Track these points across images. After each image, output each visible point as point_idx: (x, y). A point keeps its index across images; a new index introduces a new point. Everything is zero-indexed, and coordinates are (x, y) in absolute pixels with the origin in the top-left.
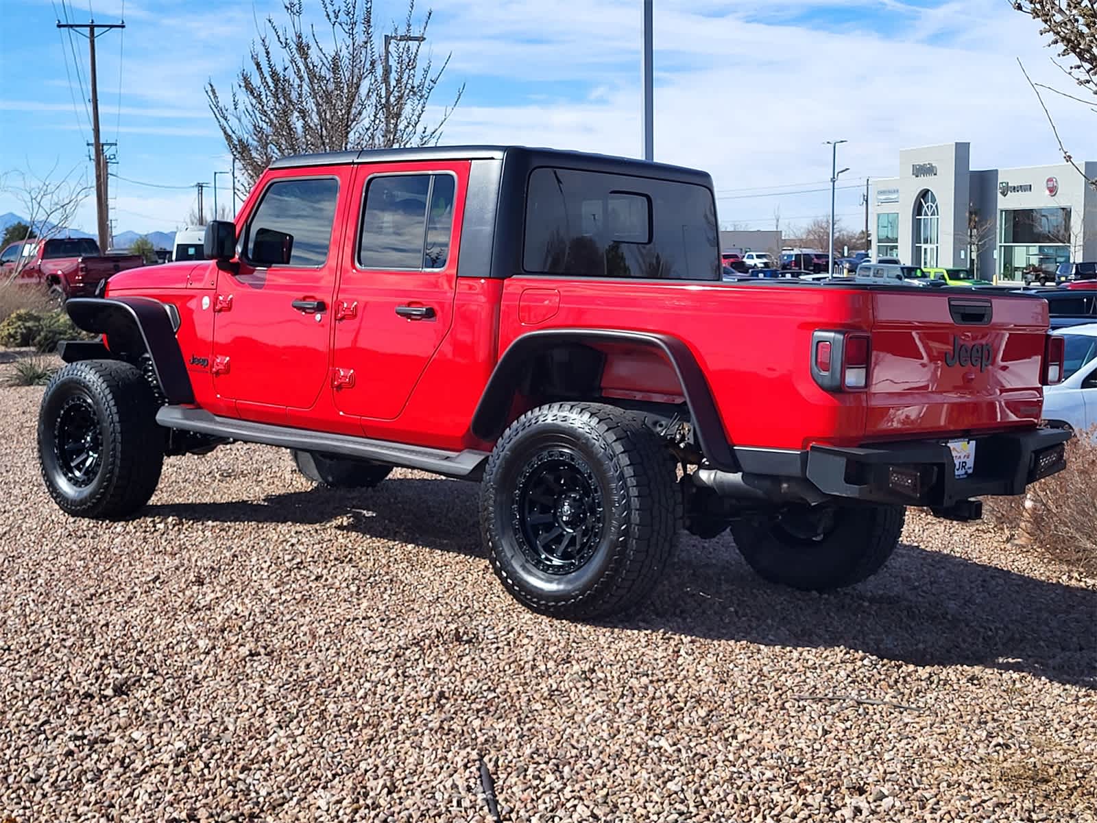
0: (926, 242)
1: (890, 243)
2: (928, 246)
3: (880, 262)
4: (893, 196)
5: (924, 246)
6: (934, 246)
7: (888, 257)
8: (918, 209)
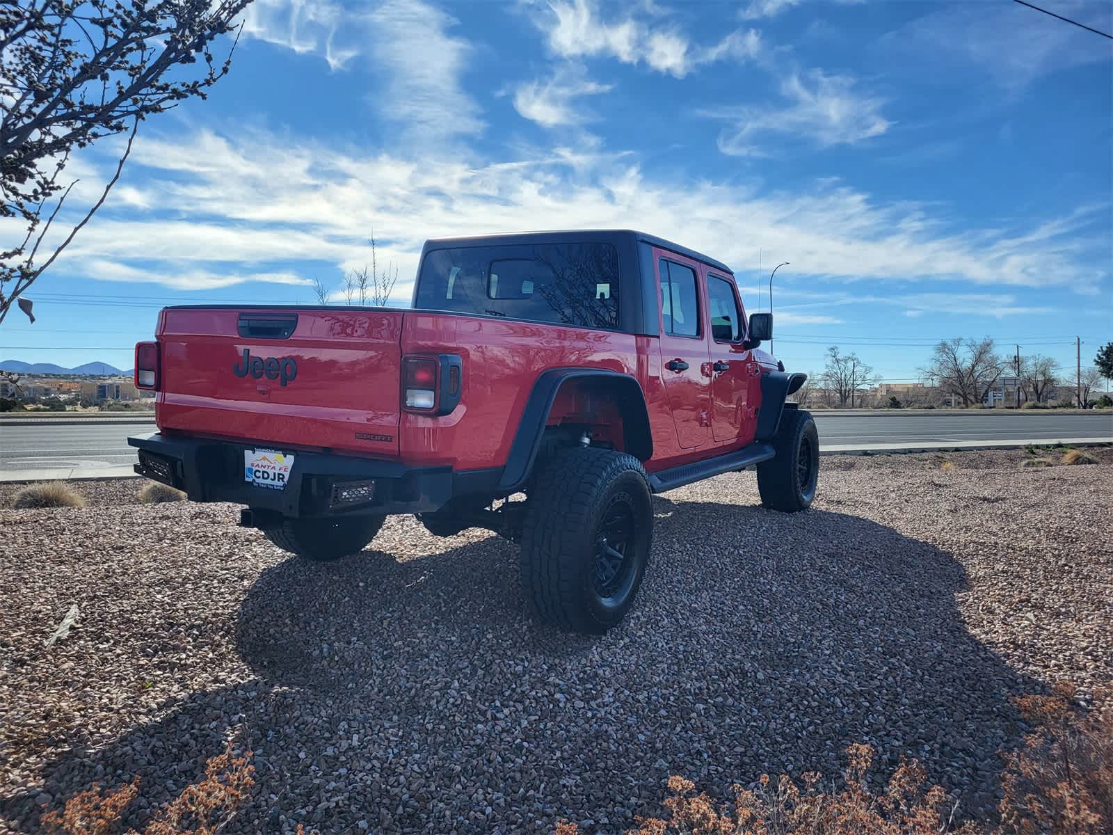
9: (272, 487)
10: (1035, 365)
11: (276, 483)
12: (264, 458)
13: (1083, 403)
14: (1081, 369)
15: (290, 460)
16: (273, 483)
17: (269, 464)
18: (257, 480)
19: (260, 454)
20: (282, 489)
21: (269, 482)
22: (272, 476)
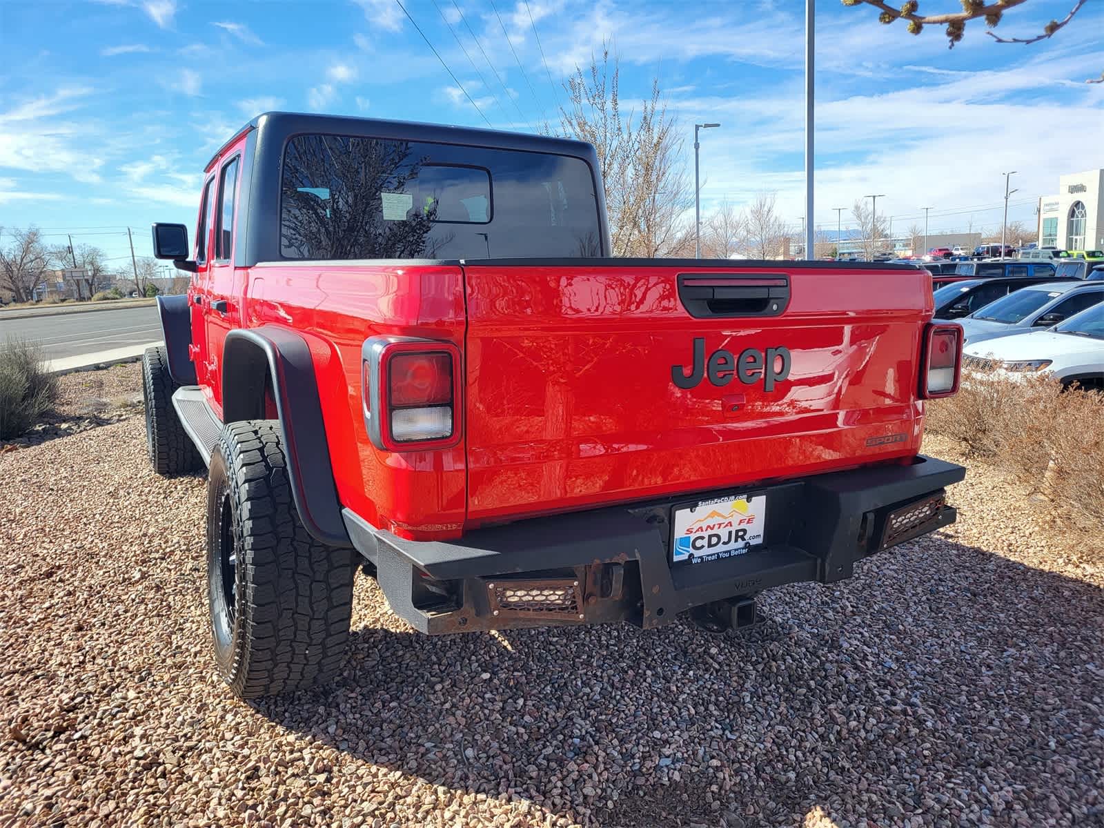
0: (1077, 235)
1: (1051, 237)
2: (1078, 237)
3: (1043, 248)
4: (1055, 207)
5: (1074, 237)
6: (1082, 237)
7: (1050, 246)
8: (1072, 214)
9: (727, 555)
10: (82, 255)
11: (732, 545)
12: (714, 514)
13: (142, 290)
14: (136, 258)
15: (759, 503)
16: (726, 548)
17: (721, 520)
18: (697, 553)
19: (704, 509)
20: (744, 551)
21: (720, 548)
22: (725, 538)
